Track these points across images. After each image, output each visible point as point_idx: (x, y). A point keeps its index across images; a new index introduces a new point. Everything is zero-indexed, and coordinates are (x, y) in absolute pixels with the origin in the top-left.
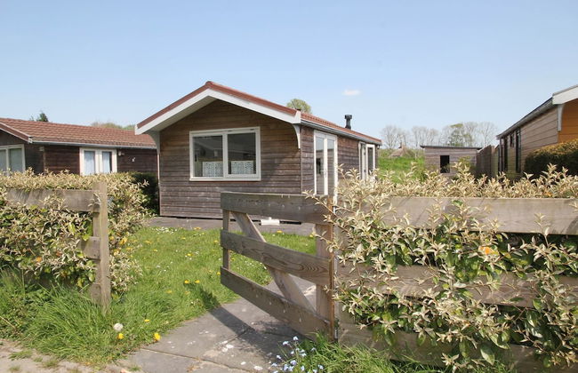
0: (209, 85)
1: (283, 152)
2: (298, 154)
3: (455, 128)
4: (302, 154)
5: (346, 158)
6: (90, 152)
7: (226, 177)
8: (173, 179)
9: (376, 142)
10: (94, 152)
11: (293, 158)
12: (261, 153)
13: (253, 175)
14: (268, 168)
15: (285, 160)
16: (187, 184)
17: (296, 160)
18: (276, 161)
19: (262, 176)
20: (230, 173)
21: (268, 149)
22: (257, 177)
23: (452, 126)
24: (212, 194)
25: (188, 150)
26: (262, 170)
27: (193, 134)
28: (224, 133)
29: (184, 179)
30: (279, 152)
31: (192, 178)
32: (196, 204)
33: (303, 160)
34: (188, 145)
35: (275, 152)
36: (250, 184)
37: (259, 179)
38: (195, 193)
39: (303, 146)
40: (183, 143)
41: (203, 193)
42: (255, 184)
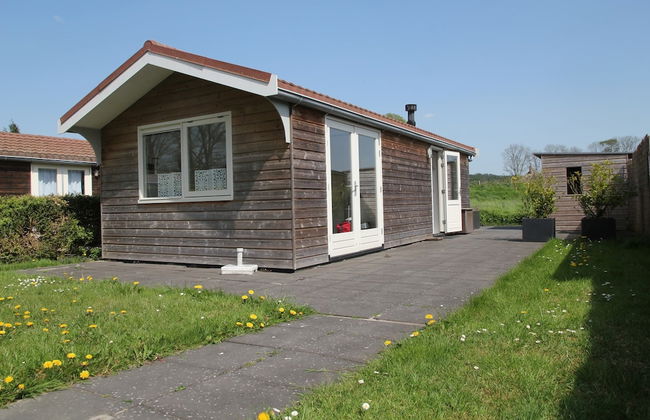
0: (150, 47)
1: (265, 151)
2: (287, 152)
3: (606, 146)
4: (294, 152)
5: (400, 168)
6: (47, 170)
7: (187, 196)
8: (118, 202)
9: (463, 149)
10: (55, 172)
11: (280, 159)
12: (234, 154)
13: (224, 191)
14: (245, 179)
15: (268, 164)
16: (135, 209)
17: (284, 162)
18: (255, 167)
19: (237, 192)
20: (192, 188)
21: (244, 147)
22: (228, 194)
23: (602, 143)
24: (167, 224)
25: (137, 156)
26: (235, 182)
27: (143, 130)
28: (182, 125)
29: (132, 201)
30: (260, 152)
31: (142, 198)
32: (147, 239)
33: (295, 163)
34: (136, 148)
35: (254, 152)
36: (218, 206)
37: (231, 198)
38: (145, 222)
39: (295, 138)
40: (129, 145)
41: (156, 223)
42: (226, 206)
